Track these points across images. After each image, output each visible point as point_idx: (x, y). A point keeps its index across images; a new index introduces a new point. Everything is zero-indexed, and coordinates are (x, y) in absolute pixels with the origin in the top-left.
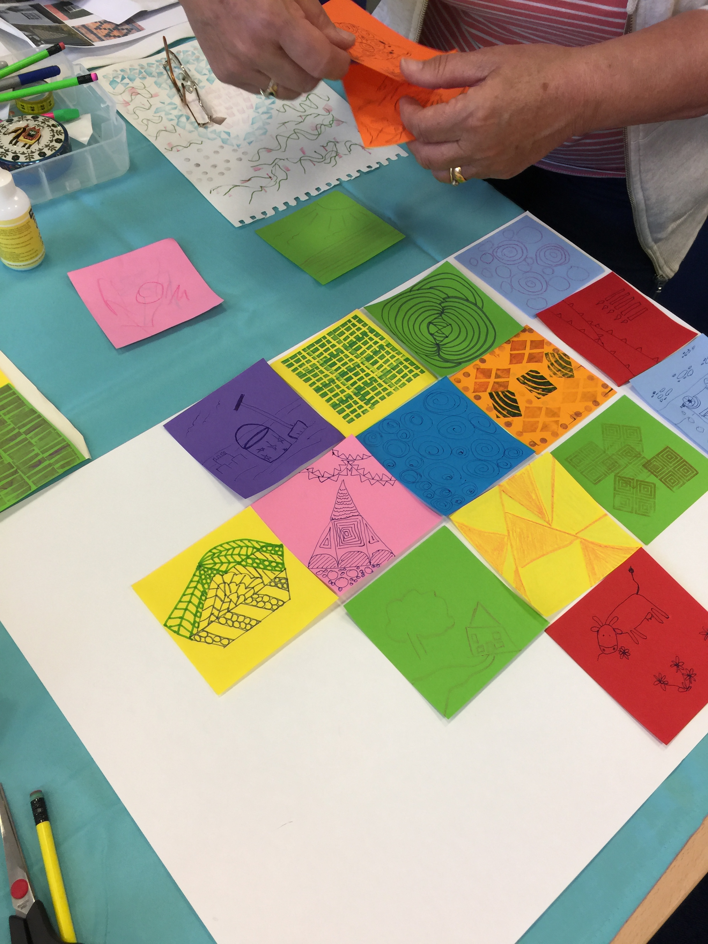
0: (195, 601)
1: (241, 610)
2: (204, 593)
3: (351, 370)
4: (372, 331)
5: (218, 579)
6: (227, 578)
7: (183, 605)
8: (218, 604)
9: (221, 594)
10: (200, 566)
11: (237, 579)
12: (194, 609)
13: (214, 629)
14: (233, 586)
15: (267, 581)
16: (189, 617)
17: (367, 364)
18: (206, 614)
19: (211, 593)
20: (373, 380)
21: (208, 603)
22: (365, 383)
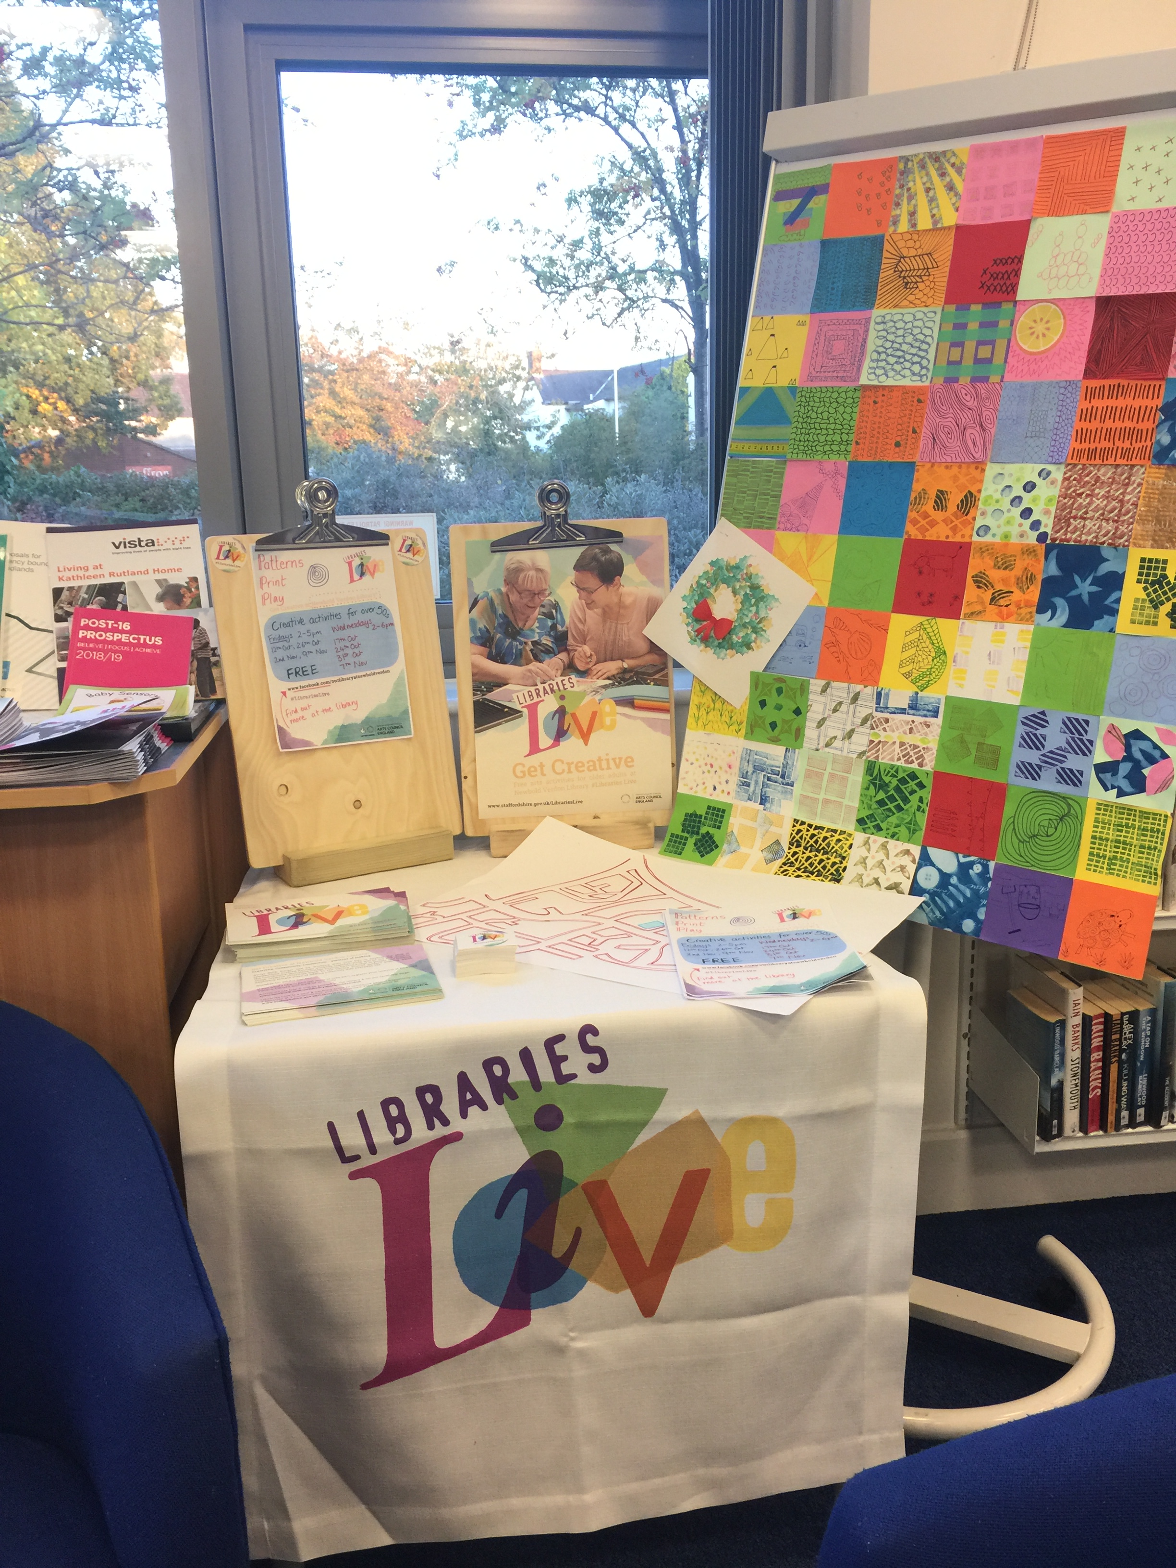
0: (933, 638)
1: (913, 651)
2: (933, 644)
3: (1124, 843)
4: (1163, 834)
5: (933, 655)
6: (930, 658)
7: (936, 632)
8: (924, 645)
9: (926, 650)
10: (945, 653)
11: (926, 661)
12: (931, 634)
13: (916, 635)
14: (924, 657)
15: (914, 671)
16: (929, 630)
17: (1137, 849)
18: (925, 637)
19: (930, 646)
20: (1128, 861)
21: (928, 641)
22: (1121, 858)
